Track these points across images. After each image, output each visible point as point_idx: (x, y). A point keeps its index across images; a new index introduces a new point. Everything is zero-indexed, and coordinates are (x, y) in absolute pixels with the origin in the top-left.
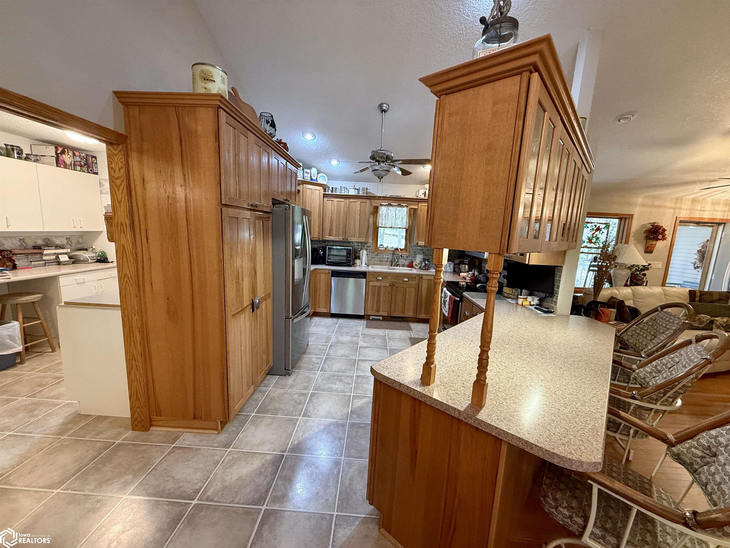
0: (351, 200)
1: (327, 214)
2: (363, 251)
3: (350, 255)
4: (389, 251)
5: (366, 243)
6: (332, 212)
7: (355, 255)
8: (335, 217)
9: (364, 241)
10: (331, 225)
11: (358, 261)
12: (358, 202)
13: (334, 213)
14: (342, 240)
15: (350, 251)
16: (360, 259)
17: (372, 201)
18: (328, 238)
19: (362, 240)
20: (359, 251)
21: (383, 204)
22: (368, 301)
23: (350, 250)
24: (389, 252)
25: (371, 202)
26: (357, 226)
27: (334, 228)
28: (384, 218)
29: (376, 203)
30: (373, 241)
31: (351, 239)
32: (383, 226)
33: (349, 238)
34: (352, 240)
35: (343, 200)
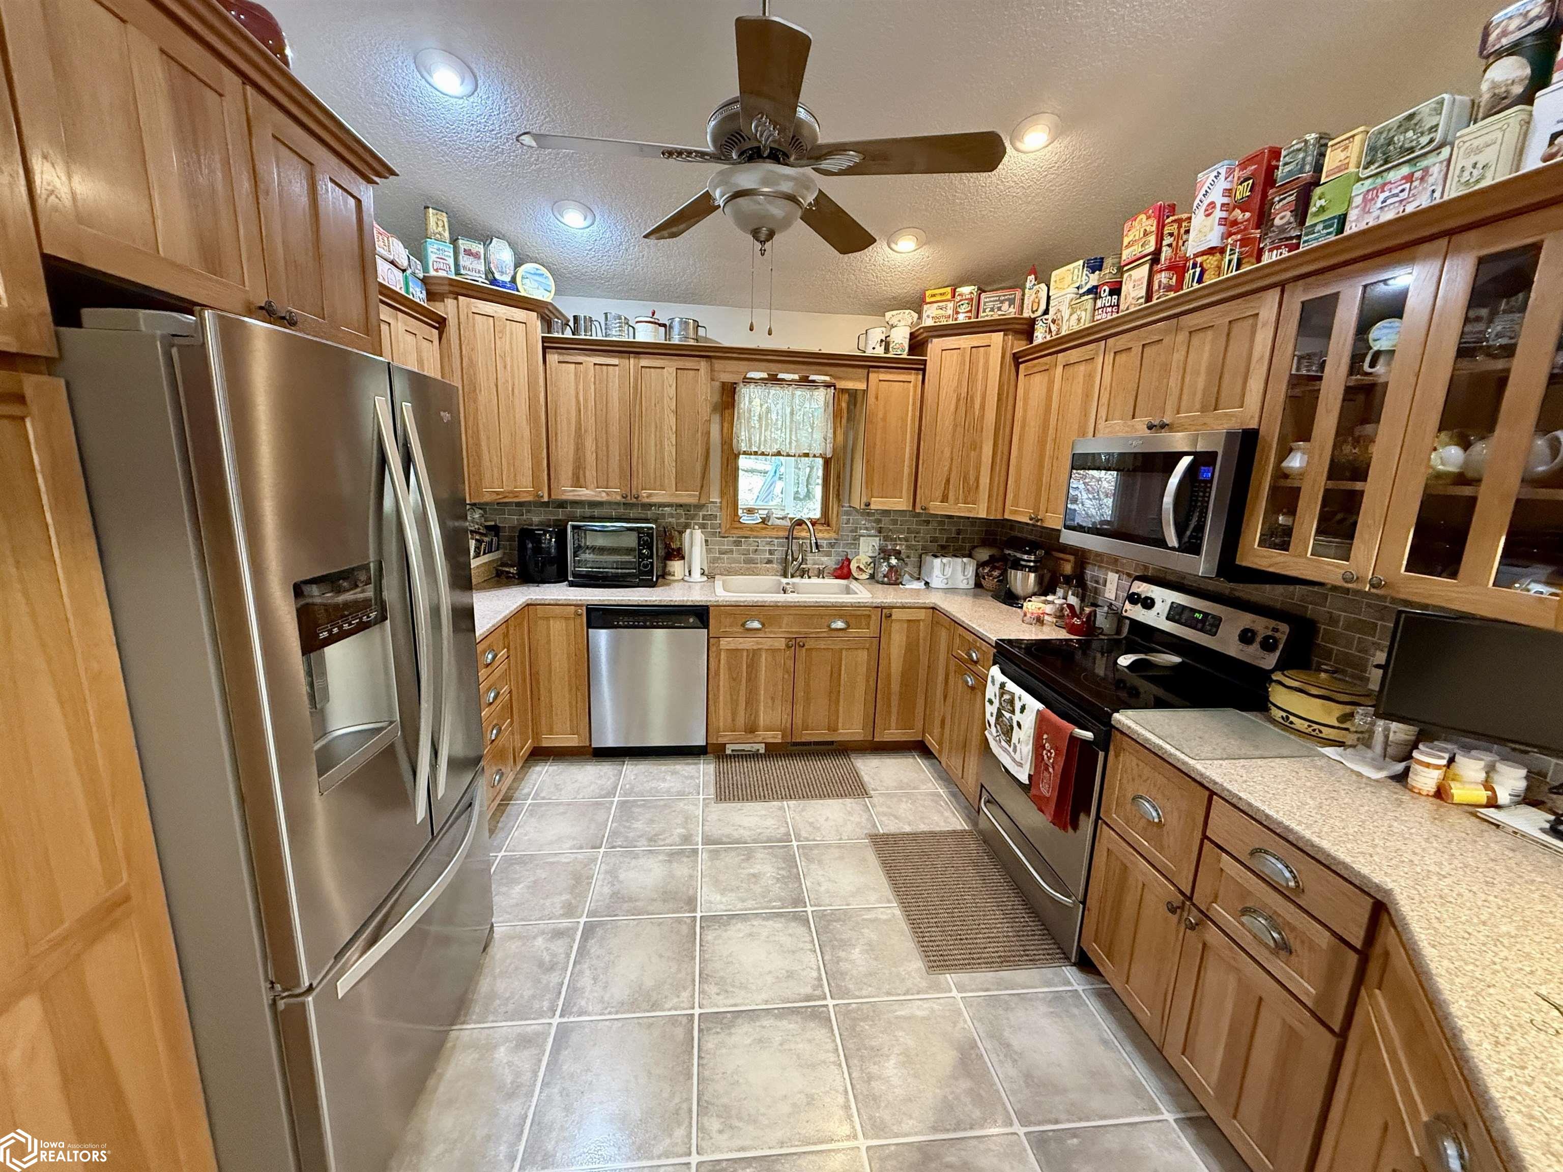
0: (644, 362)
1: (562, 410)
2: (691, 533)
3: (650, 548)
4: (776, 528)
5: (699, 507)
6: (578, 402)
7: (667, 546)
8: (590, 423)
9: (693, 501)
10: (579, 448)
11: (676, 567)
12: (670, 366)
13: (586, 408)
14: (619, 498)
15: (650, 535)
16: (683, 558)
17: (718, 365)
18: (568, 492)
19: (688, 497)
20: (681, 533)
21: (751, 375)
22: (717, 697)
23: (649, 533)
24: (774, 534)
25: (712, 370)
26: (670, 450)
27: (590, 458)
28: (755, 422)
29: (728, 372)
30: (722, 497)
31: (649, 496)
32: (754, 449)
33: (644, 493)
34: (654, 500)
35: (615, 361)
